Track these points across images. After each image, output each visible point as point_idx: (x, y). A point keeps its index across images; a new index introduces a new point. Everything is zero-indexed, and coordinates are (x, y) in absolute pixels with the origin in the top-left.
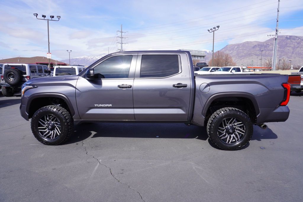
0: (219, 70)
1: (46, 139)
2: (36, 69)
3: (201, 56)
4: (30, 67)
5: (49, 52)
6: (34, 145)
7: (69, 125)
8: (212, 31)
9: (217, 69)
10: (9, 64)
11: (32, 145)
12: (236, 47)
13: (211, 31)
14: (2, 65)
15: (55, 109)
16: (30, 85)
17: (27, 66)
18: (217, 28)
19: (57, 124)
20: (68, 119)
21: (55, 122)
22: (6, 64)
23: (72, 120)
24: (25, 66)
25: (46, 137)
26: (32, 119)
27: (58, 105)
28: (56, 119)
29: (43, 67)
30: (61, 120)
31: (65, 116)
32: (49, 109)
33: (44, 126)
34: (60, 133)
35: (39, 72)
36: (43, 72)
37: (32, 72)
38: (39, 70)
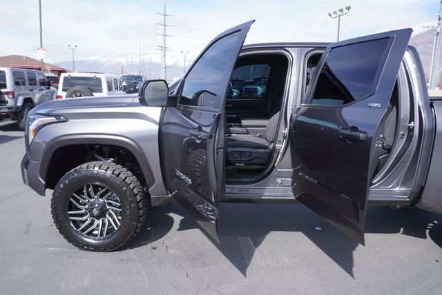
1: (85, 237)
2: (24, 78)
4: (14, 74)
5: (41, 47)
6: (57, 249)
7: (140, 207)
8: (335, 16)
11: (53, 251)
13: (333, 15)
15: (108, 171)
16: (47, 115)
17: (7, 71)
18: (345, 11)
19: (110, 204)
20: (137, 194)
21: (107, 199)
23: (146, 195)
25: (87, 234)
26: (54, 193)
27: (109, 161)
28: (110, 193)
29: (36, 74)
30: (122, 195)
31: (132, 188)
32: (95, 172)
33: (81, 210)
34: (119, 224)
35: (30, 85)
36: (38, 83)
37: (17, 84)
38: (29, 80)
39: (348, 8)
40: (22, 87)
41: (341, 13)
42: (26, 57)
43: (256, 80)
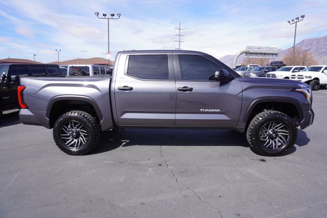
0: (304, 70)
2: (98, 70)
3: (272, 54)
4: (94, 68)
5: (109, 52)
9: (302, 69)
10: (74, 65)
12: (315, 42)
13: (292, 22)
14: (67, 67)
17: (90, 66)
18: (300, 19)
22: (71, 66)
24: (88, 67)
29: (105, 67)
35: (102, 74)
36: (106, 73)
37: (95, 73)
38: (101, 71)
39: (303, 17)
40: (98, 75)
41: (297, 20)
42: (102, 59)
43: (237, 67)
